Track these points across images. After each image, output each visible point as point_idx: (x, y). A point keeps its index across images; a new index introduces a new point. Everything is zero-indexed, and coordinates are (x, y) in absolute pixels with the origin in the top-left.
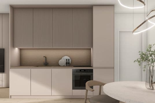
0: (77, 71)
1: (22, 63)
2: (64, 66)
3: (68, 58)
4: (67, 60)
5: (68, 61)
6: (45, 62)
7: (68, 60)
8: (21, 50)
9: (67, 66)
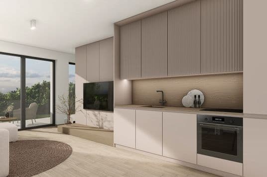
0: (206, 119)
1: (134, 101)
2: (191, 107)
3: (197, 92)
4: (195, 96)
5: (197, 98)
6: (161, 99)
7: (197, 96)
8: (132, 82)
9: (195, 107)
